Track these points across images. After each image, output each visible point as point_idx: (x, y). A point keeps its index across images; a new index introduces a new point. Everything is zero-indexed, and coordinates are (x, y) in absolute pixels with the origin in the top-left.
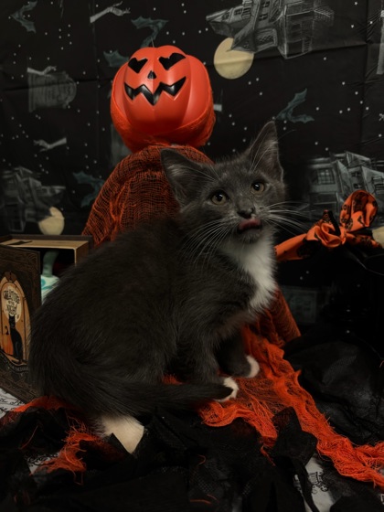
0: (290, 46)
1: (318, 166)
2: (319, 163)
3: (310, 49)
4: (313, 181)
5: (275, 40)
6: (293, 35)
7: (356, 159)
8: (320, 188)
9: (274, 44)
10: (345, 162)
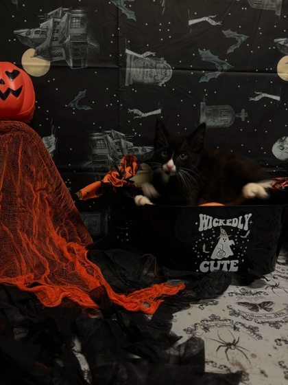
0: (74, 62)
1: (96, 138)
2: (96, 136)
3: (87, 65)
4: (94, 147)
5: (64, 56)
6: (75, 55)
7: (117, 134)
8: (98, 151)
9: (63, 58)
10: (111, 136)
